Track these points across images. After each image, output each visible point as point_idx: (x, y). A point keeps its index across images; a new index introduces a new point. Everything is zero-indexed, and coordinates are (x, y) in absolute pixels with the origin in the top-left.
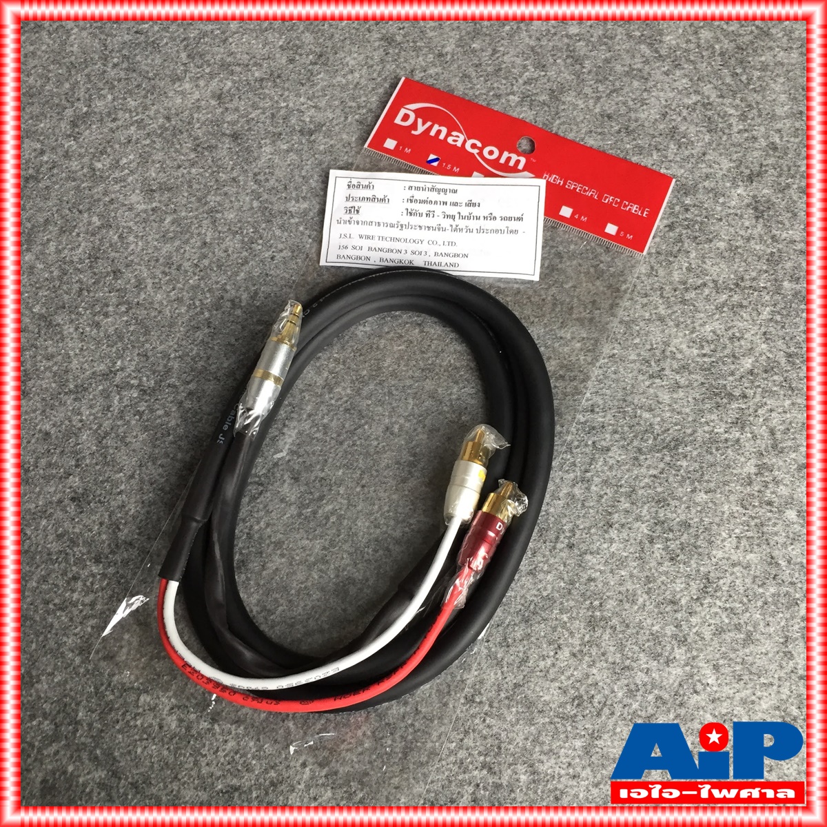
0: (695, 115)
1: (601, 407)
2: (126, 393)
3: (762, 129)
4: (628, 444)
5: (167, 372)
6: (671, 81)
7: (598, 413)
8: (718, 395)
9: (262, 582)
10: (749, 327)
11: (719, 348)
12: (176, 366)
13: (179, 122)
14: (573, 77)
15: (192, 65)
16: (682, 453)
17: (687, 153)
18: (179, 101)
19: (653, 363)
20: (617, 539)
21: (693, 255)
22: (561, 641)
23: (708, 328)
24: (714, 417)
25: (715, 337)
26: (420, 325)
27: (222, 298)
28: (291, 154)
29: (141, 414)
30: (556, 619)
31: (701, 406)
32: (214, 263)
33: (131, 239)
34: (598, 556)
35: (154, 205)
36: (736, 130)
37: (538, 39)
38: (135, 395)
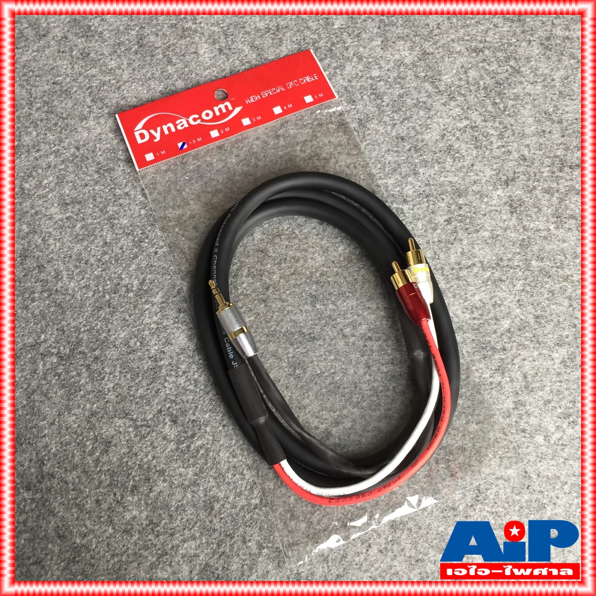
0: (466, 136)
2: (48, 359)
3: (515, 145)
5: (78, 343)
6: (448, 111)
8: (484, 349)
9: (150, 502)
10: (507, 296)
11: (485, 313)
12: (85, 337)
13: (86, 151)
14: (376, 109)
15: (95, 107)
17: (460, 165)
18: (85, 134)
21: (465, 243)
22: (371, 541)
23: (477, 298)
24: (482, 366)
25: (482, 305)
26: (264, 301)
27: (119, 284)
28: (169, 173)
29: (59, 375)
32: (112, 258)
35: (68, 214)
36: (495, 146)
37: (350, 81)
38: (55, 361)
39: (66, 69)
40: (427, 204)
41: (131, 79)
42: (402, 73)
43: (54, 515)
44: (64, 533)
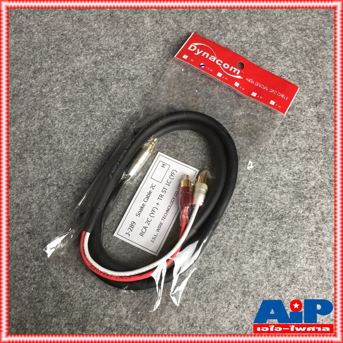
0: (294, 77)
1: (251, 200)
2: (52, 188)
3: (322, 83)
4: (261, 217)
5: (69, 180)
6: (284, 62)
7: (249, 203)
8: (300, 197)
10: (314, 168)
11: (301, 177)
12: (73, 177)
13: (78, 73)
15: (84, 49)
16: (284, 221)
18: (78, 64)
19: (273, 182)
20: (256, 257)
21: (291, 136)
22: (231, 301)
23: (297, 168)
24: (298, 206)
25: (299, 172)
27: (93, 148)
28: (125, 88)
29: (58, 197)
30: (229, 291)
31: (293, 201)
32: (90, 133)
33: (56, 122)
34: (248, 265)
35: (67, 108)
36: (311, 84)
37: (229, 43)
38: (56, 189)
39: (69, 27)
40: (270, 114)
41: (105, 35)
42: (259, 40)
43: (51, 275)
44: (56, 285)
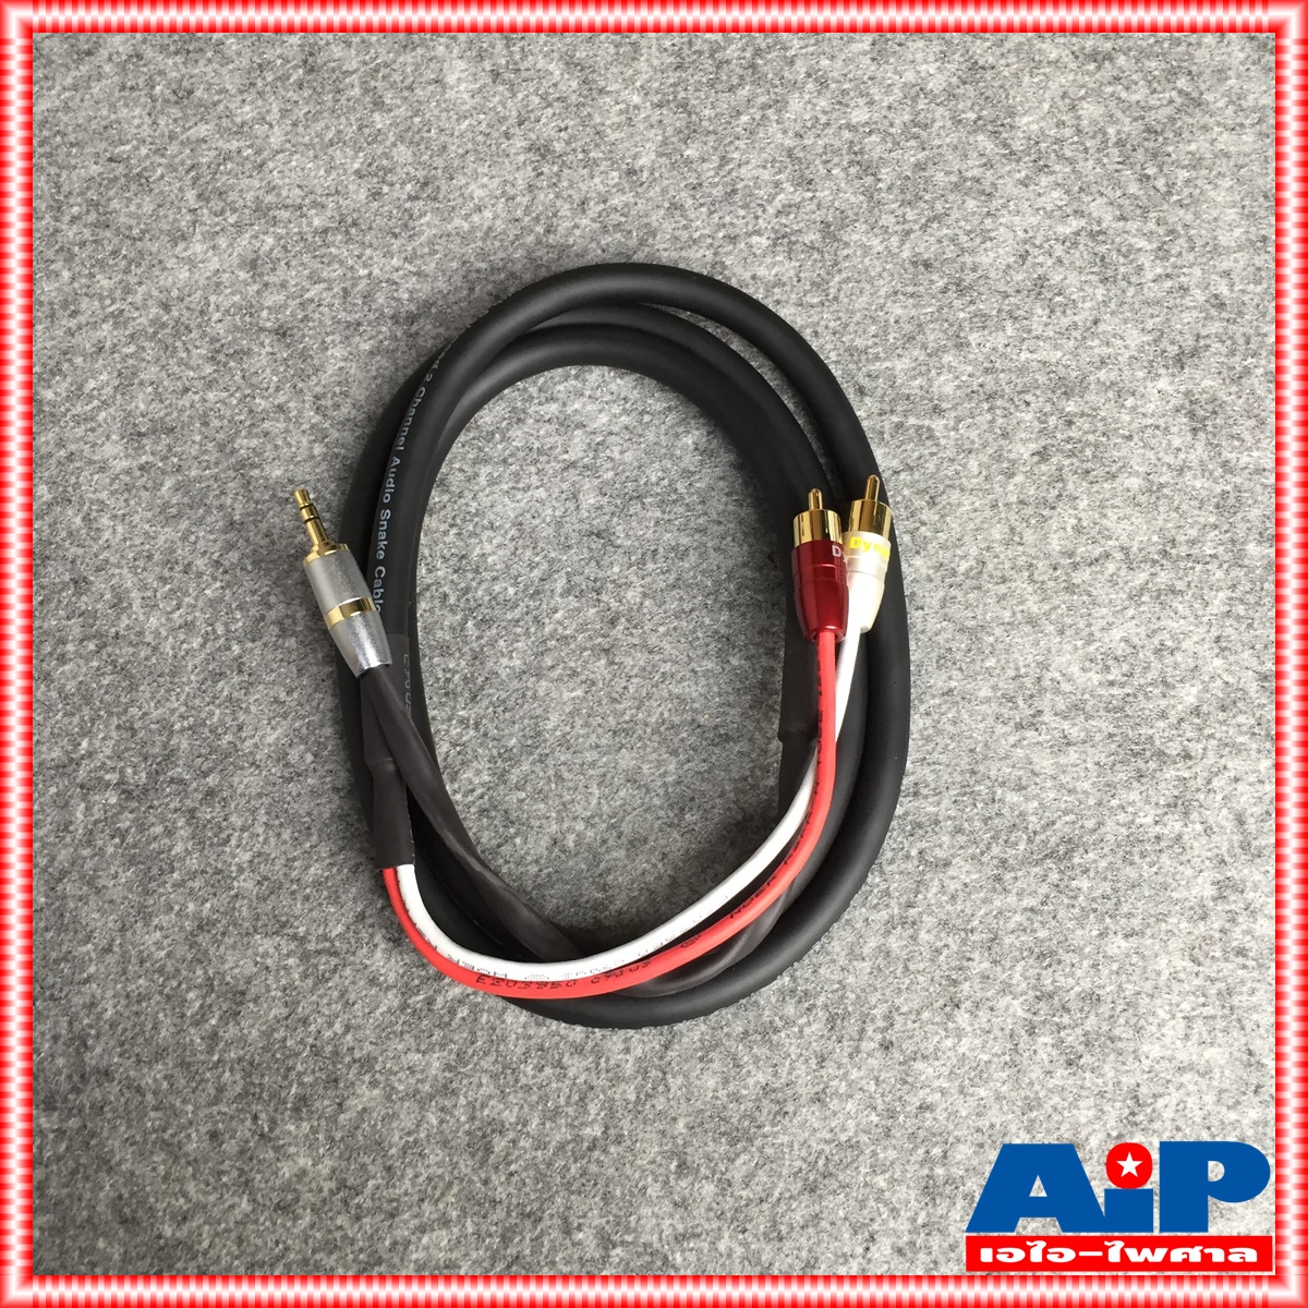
0: (1078, 254)
1: (932, 786)
2: (97, 797)
3: (1197, 271)
4: (982, 853)
5: (167, 758)
6: (1033, 197)
7: (926, 797)
8: (1140, 757)
9: (338, 1136)
10: (1189, 629)
11: (1138, 670)
12: (184, 745)
13: (185, 312)
14: (862, 198)
15: (205, 211)
16: (1080, 865)
17: (1065, 322)
18: (184, 274)
19: (1020, 702)
20: (969, 1029)
21: (1083, 504)
22: (875, 1226)
23: (1117, 634)
24: (1134, 796)
25: (1129, 650)
26: (606, 651)
27: (263, 618)
29: (123, 835)
30: (866, 1184)
31: (1110, 777)
32: (247, 557)
33: (105, 521)
34: (937, 1063)
35: (144, 459)
36: (1150, 276)
37: (799, 136)
38: (113, 800)
39: (138, 127)
40: (989, 417)
41: (288, 145)
42: (922, 115)
43: (110, 1170)
44: (134, 1211)
